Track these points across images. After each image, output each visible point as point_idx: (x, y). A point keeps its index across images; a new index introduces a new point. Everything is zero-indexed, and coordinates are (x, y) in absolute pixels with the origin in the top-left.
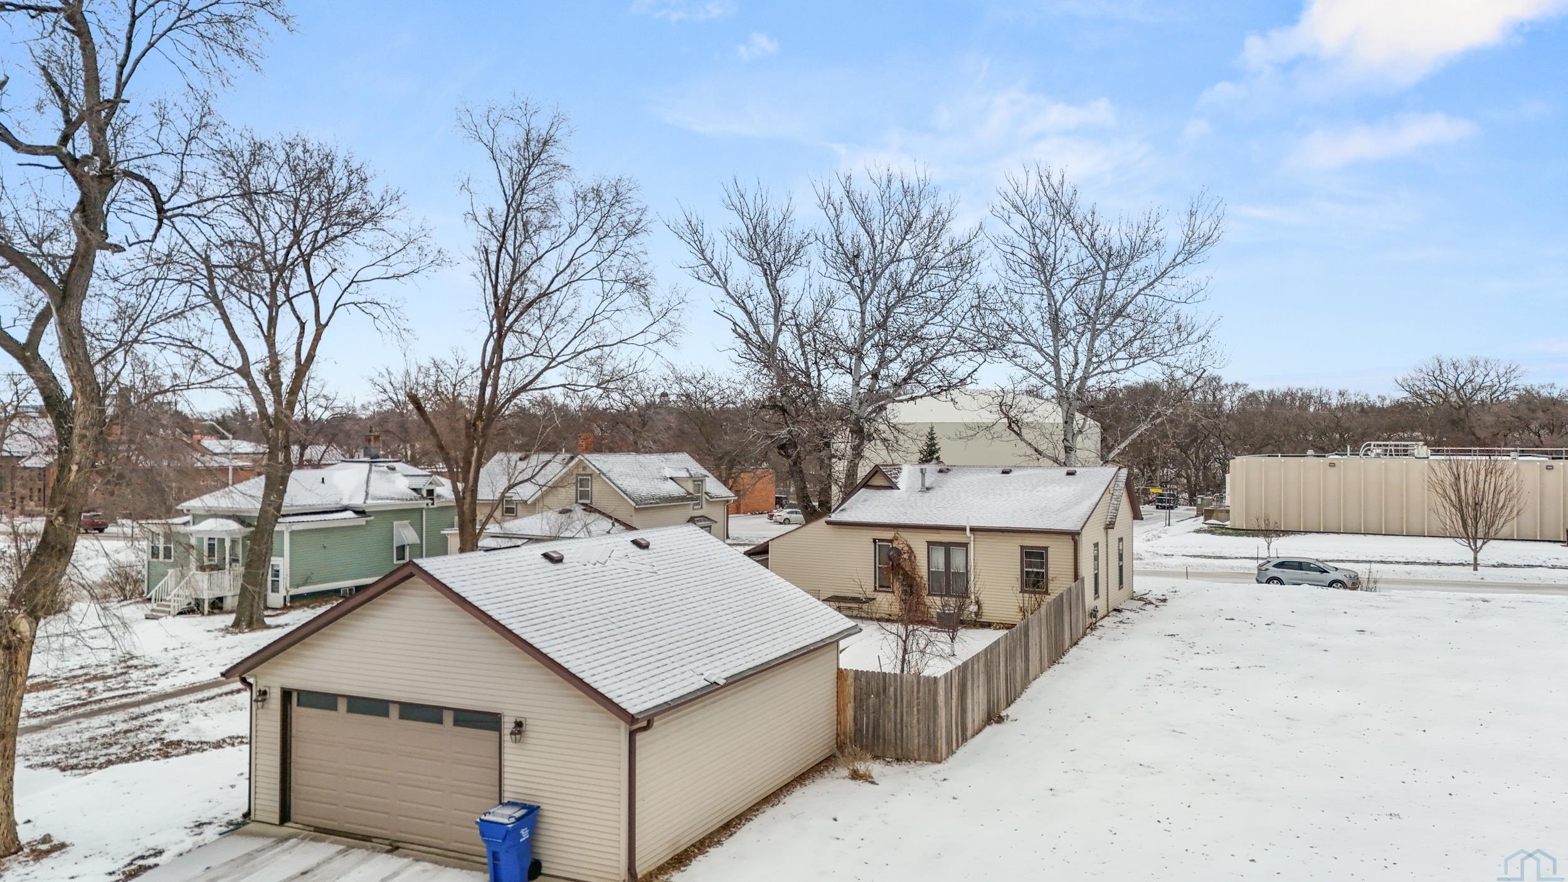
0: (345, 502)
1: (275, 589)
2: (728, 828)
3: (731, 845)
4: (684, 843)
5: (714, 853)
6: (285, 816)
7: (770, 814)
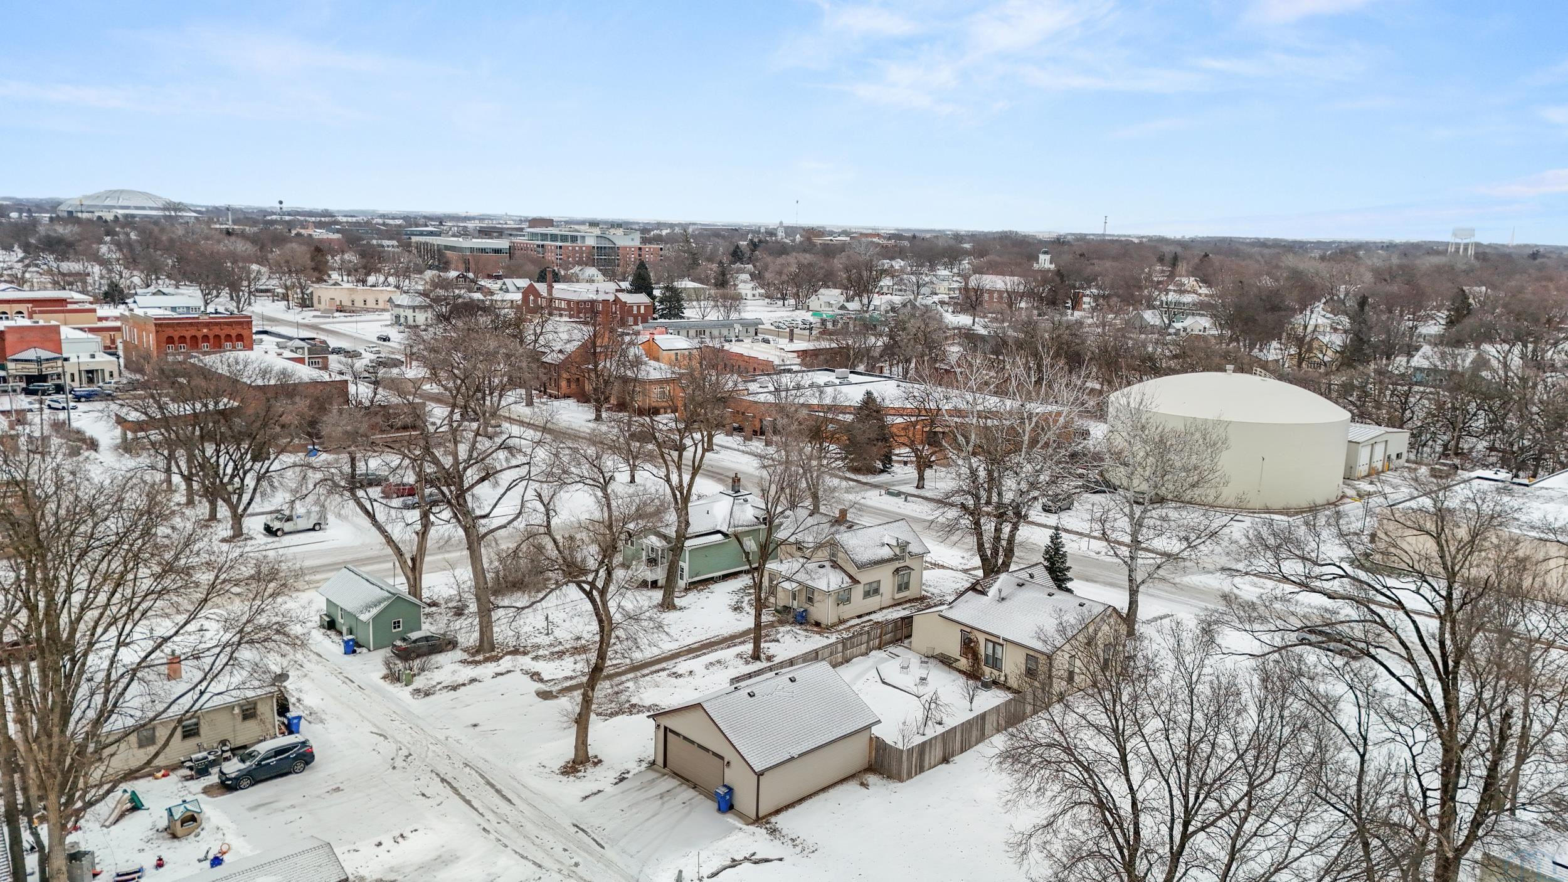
0: (718, 528)
1: (682, 578)
2: (801, 801)
3: (798, 809)
4: (782, 805)
5: (791, 811)
6: (665, 765)
7: (822, 796)
